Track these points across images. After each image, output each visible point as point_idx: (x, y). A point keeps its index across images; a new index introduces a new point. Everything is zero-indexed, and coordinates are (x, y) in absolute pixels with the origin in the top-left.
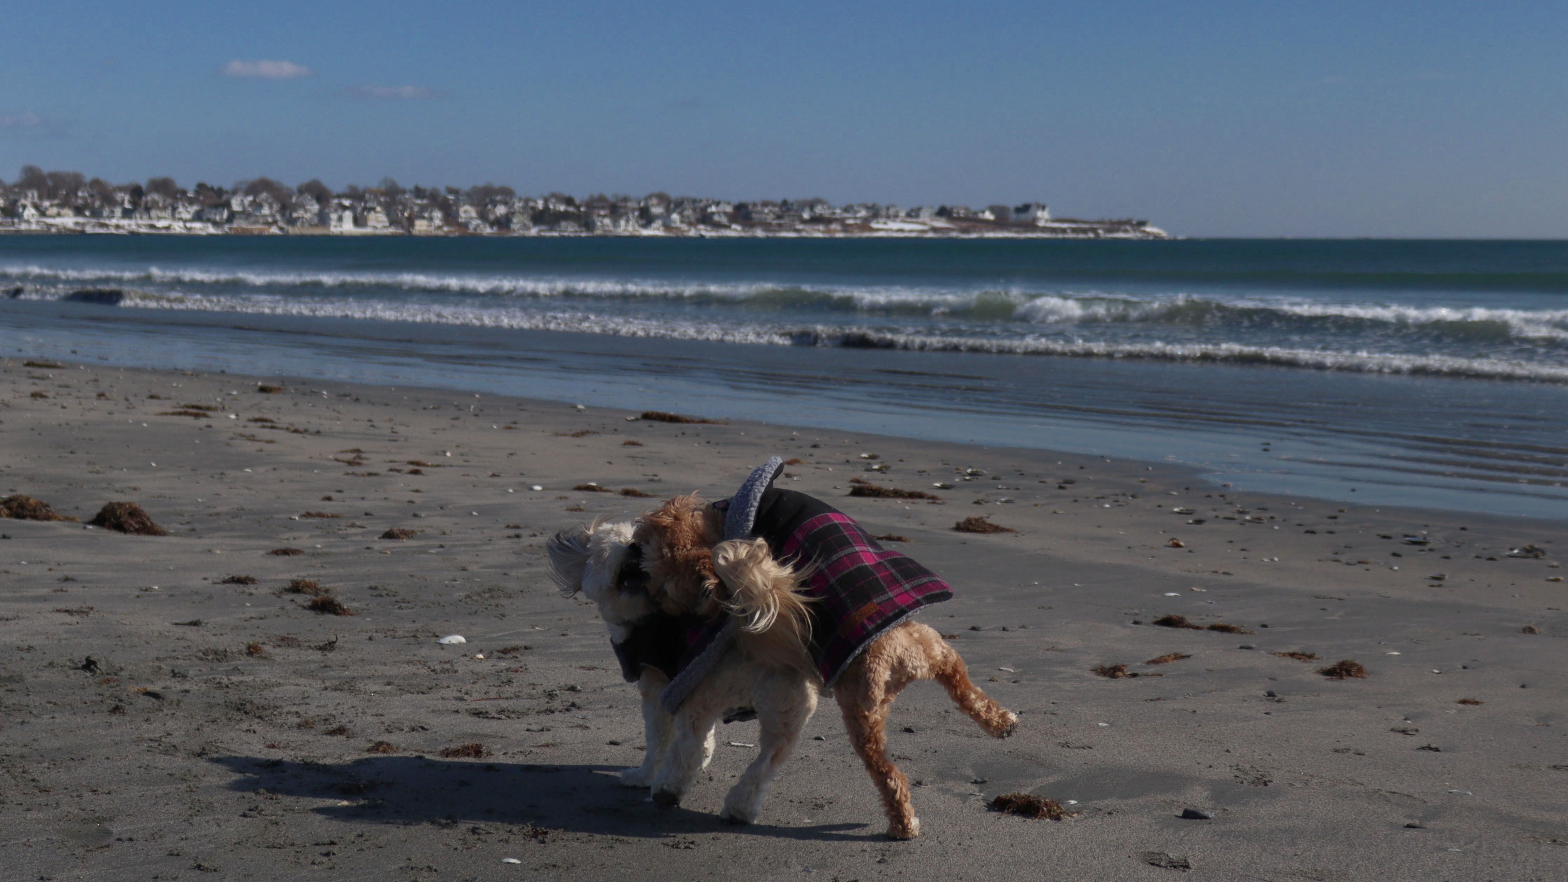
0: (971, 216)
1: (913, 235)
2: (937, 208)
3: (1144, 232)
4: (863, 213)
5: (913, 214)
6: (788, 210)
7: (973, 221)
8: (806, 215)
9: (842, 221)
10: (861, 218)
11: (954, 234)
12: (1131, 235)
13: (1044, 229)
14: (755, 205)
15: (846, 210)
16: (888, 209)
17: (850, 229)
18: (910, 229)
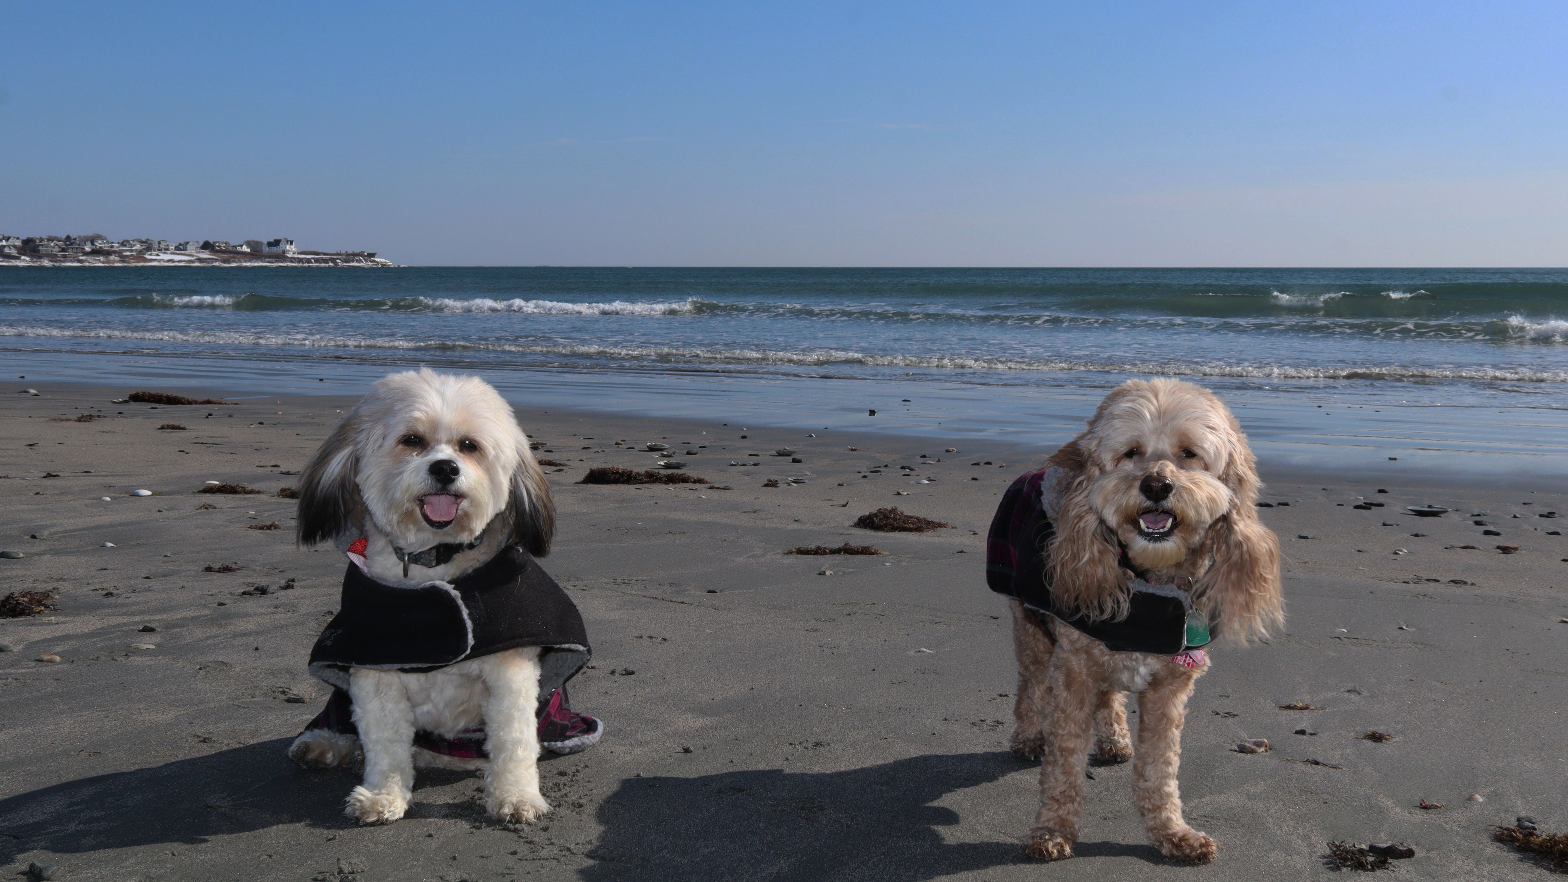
0: (230, 248)
1: (183, 264)
2: (201, 243)
3: (374, 261)
4: (138, 247)
5: (181, 248)
6: (72, 244)
7: (232, 253)
8: (88, 249)
9: (119, 253)
10: (136, 250)
11: (217, 264)
12: (363, 264)
13: (292, 260)
14: (42, 240)
15: (123, 244)
16: (159, 243)
17: (127, 260)
18: (180, 259)
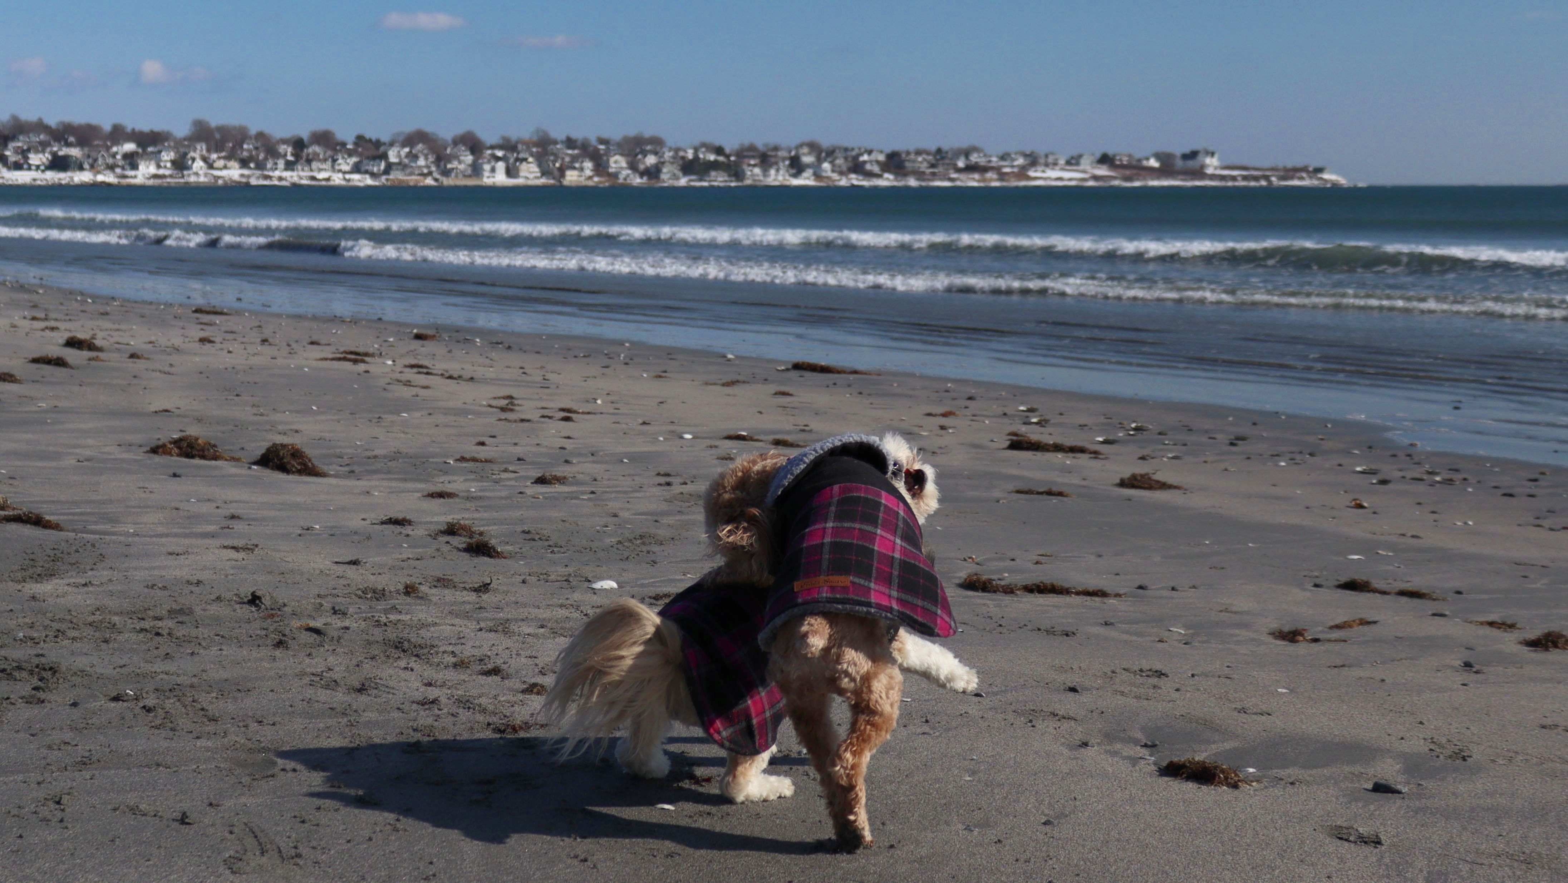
0: (1134, 163)
1: (1073, 183)
2: (1098, 155)
3: (1321, 179)
4: (1020, 161)
5: (1073, 162)
6: (943, 158)
7: (1136, 168)
8: (961, 164)
9: (997, 169)
10: (1018, 166)
11: (1116, 183)
12: (1307, 183)
13: (1213, 177)
14: (908, 153)
15: (1003, 158)
16: (1047, 156)
17: (1007, 177)
18: (1069, 177)
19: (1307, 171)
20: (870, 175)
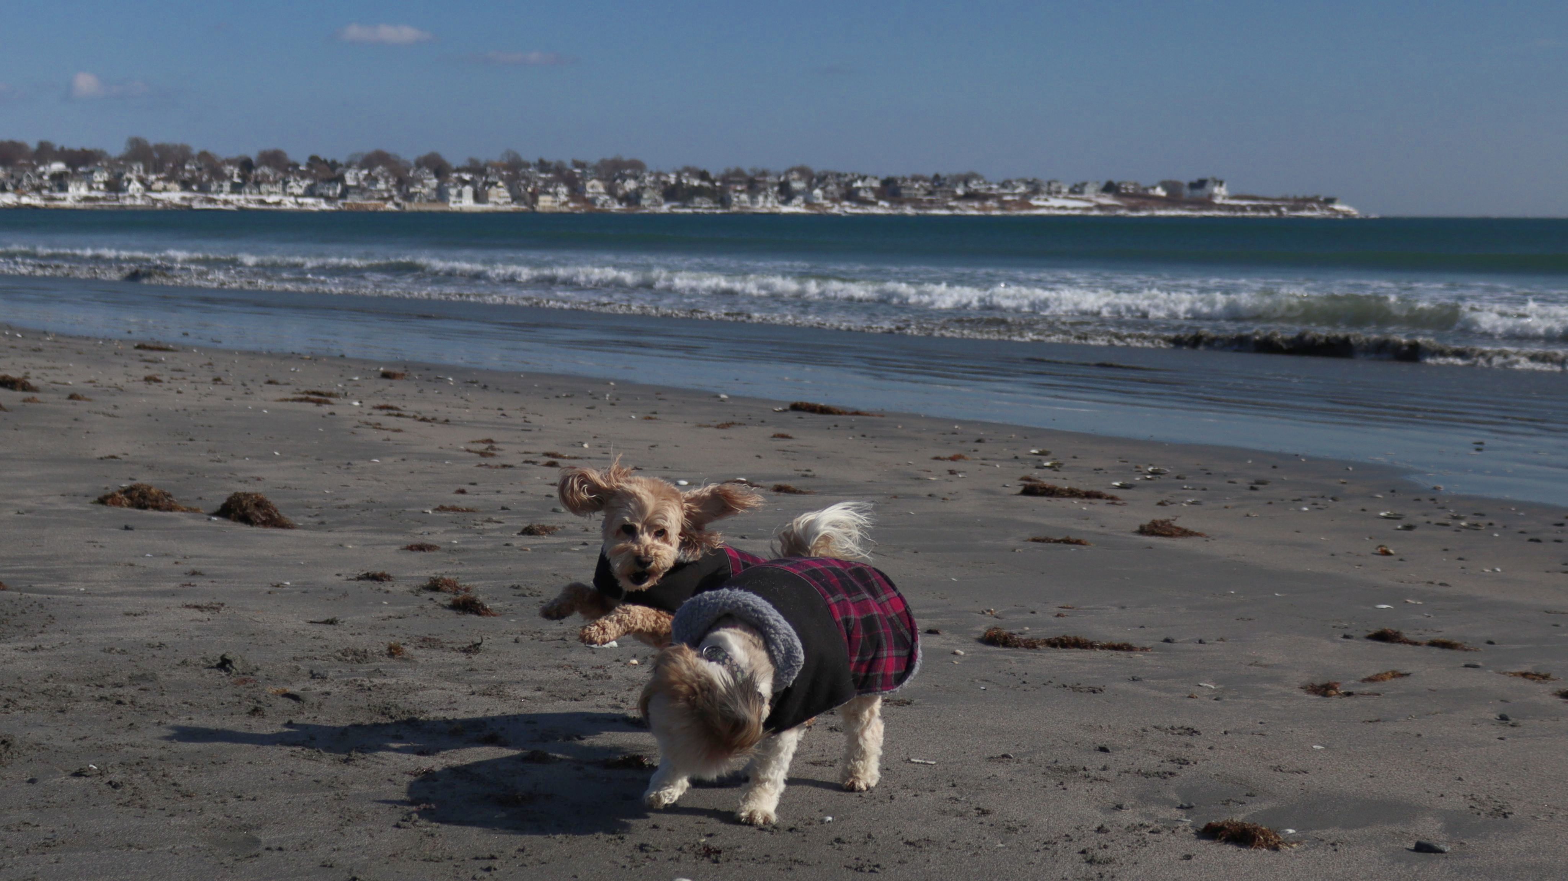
0: (1140, 191)
1: (1077, 212)
2: (1103, 183)
3: (1333, 209)
4: (1022, 189)
5: (1077, 190)
6: (940, 185)
7: (1143, 198)
8: (960, 191)
9: (998, 197)
10: (1019, 194)
11: (1122, 212)
12: (1317, 214)
13: (1221, 207)
14: (904, 179)
15: (1003, 185)
16: (1049, 184)
17: (1008, 206)
18: (1073, 206)
19: (1318, 202)
20: (864, 202)
